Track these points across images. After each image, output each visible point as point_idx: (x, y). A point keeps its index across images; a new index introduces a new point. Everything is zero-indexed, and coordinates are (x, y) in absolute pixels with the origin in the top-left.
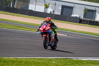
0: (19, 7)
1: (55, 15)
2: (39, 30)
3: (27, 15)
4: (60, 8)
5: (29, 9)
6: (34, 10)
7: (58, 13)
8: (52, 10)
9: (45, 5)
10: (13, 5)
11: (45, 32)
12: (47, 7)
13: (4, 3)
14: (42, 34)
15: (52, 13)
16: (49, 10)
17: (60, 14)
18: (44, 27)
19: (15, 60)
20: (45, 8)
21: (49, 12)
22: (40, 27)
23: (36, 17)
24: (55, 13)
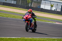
0: (35, 6)
1: (57, 11)
2: (23, 18)
3: (39, 11)
4: (60, 7)
5: (41, 7)
6: (44, 8)
7: (59, 10)
8: (55, 8)
9: (51, 5)
10: (31, 5)
11: (27, 20)
12: (52, 6)
13: (25, 4)
14: (25, 21)
15: (55, 10)
16: (54, 9)
17: (60, 11)
18: (27, 16)
19: (32, 39)
20: (51, 7)
21: (53, 10)
22: (24, 16)
23: (45, 13)
24: (57, 10)
